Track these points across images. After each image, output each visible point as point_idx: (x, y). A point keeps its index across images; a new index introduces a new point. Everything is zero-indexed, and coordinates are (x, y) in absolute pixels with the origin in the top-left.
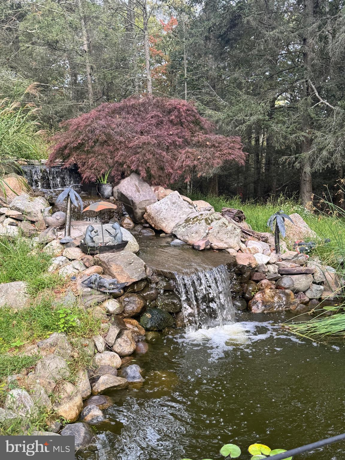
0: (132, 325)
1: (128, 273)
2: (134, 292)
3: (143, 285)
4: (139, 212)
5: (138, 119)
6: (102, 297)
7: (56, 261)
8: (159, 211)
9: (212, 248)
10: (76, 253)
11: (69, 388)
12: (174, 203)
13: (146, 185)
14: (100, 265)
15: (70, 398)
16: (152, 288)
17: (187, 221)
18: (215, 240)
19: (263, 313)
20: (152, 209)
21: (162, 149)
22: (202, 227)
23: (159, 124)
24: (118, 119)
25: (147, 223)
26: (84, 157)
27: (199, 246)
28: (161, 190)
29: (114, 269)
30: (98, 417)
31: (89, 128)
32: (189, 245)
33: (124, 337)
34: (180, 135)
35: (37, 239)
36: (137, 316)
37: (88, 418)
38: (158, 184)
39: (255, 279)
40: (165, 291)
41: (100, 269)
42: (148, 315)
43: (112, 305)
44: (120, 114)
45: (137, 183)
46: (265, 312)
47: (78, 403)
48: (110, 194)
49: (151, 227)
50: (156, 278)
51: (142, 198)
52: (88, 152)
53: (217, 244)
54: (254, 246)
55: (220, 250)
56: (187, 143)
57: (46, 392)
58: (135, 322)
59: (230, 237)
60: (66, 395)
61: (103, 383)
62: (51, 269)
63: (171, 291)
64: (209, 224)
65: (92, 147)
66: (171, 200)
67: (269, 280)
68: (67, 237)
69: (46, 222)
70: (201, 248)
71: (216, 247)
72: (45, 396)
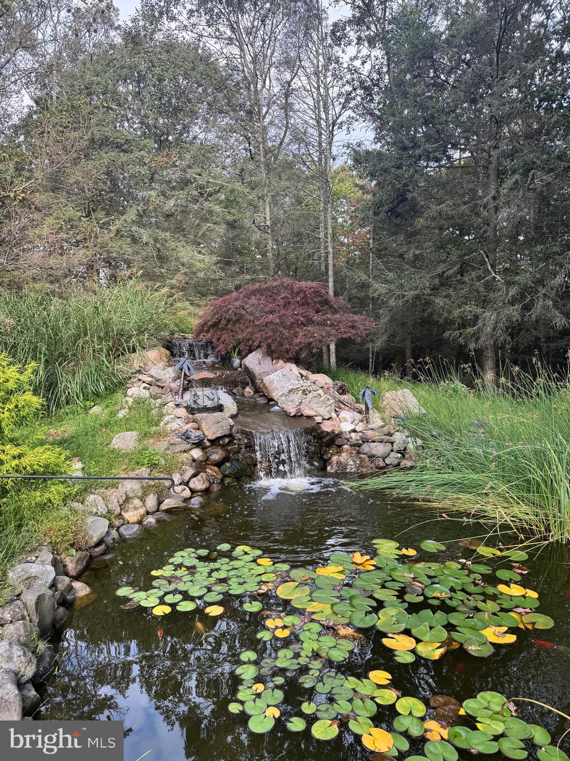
0: (211, 471)
1: (213, 429)
2: (219, 445)
3: (227, 440)
4: (258, 381)
5: (270, 301)
6: (189, 446)
7: (167, 418)
8: (272, 382)
9: (302, 415)
10: (182, 412)
11: (137, 502)
12: (284, 375)
13: (269, 359)
14: (196, 422)
15: (136, 508)
16: (235, 443)
17: (290, 391)
18: (307, 408)
19: (336, 472)
20: (267, 380)
21: (285, 328)
22: (297, 397)
23: (287, 304)
24: (253, 300)
25: (262, 392)
26: (219, 333)
27: (290, 413)
28: (281, 362)
29: (204, 426)
30: (151, 522)
31: (225, 308)
32: (284, 411)
33: (199, 477)
34: (304, 314)
35: (159, 401)
36: (219, 464)
37: (145, 523)
38: (278, 358)
39: (337, 443)
40: (246, 448)
41: (195, 425)
42: (228, 464)
43: (197, 453)
44: (255, 295)
45: (260, 357)
46: (339, 472)
47: (142, 513)
48: (238, 365)
49: (264, 395)
50: (239, 436)
51: (262, 370)
52: (223, 329)
53: (307, 412)
54: (344, 415)
55: (309, 417)
56: (310, 321)
57: (118, 501)
58: (216, 469)
59: (321, 407)
60: (133, 506)
61: (166, 504)
62: (162, 424)
63: (250, 447)
64: (306, 394)
65: (226, 325)
66: (282, 373)
67: (351, 446)
68: (180, 400)
69: (170, 388)
70: (292, 415)
71: (305, 414)
72: (117, 505)
